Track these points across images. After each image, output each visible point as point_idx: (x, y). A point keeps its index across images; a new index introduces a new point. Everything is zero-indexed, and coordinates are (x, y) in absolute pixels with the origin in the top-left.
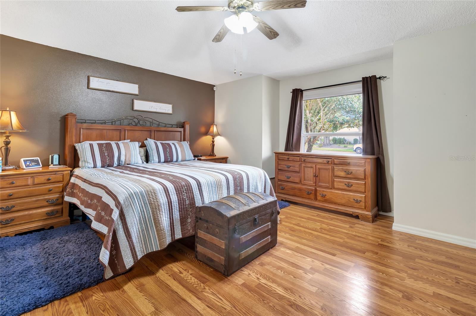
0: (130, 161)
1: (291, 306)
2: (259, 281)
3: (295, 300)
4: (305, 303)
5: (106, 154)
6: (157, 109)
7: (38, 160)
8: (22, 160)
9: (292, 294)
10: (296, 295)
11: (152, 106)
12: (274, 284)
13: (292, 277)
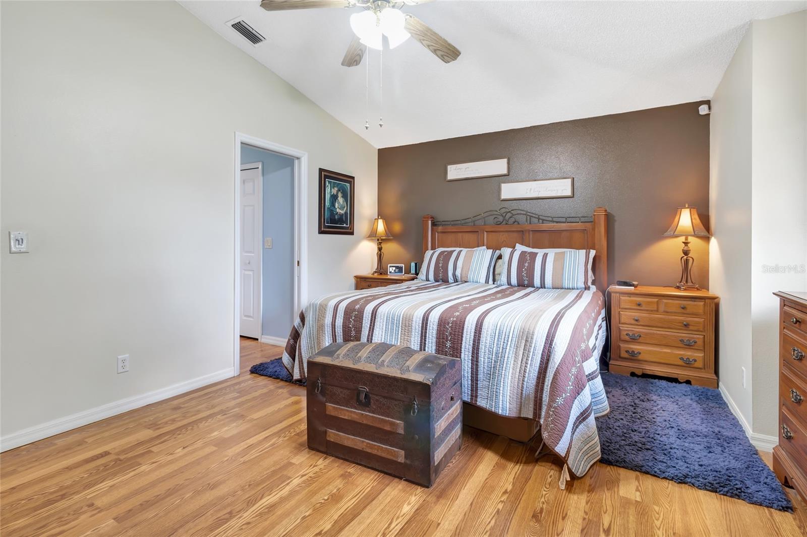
0: (467, 277)
1: (230, 513)
2: (298, 477)
3: (240, 517)
4: (230, 529)
5: (441, 265)
6: (540, 191)
7: (402, 268)
8: (389, 265)
9: (257, 513)
10: (254, 519)
11: (531, 189)
12: (287, 493)
13: (307, 514)
